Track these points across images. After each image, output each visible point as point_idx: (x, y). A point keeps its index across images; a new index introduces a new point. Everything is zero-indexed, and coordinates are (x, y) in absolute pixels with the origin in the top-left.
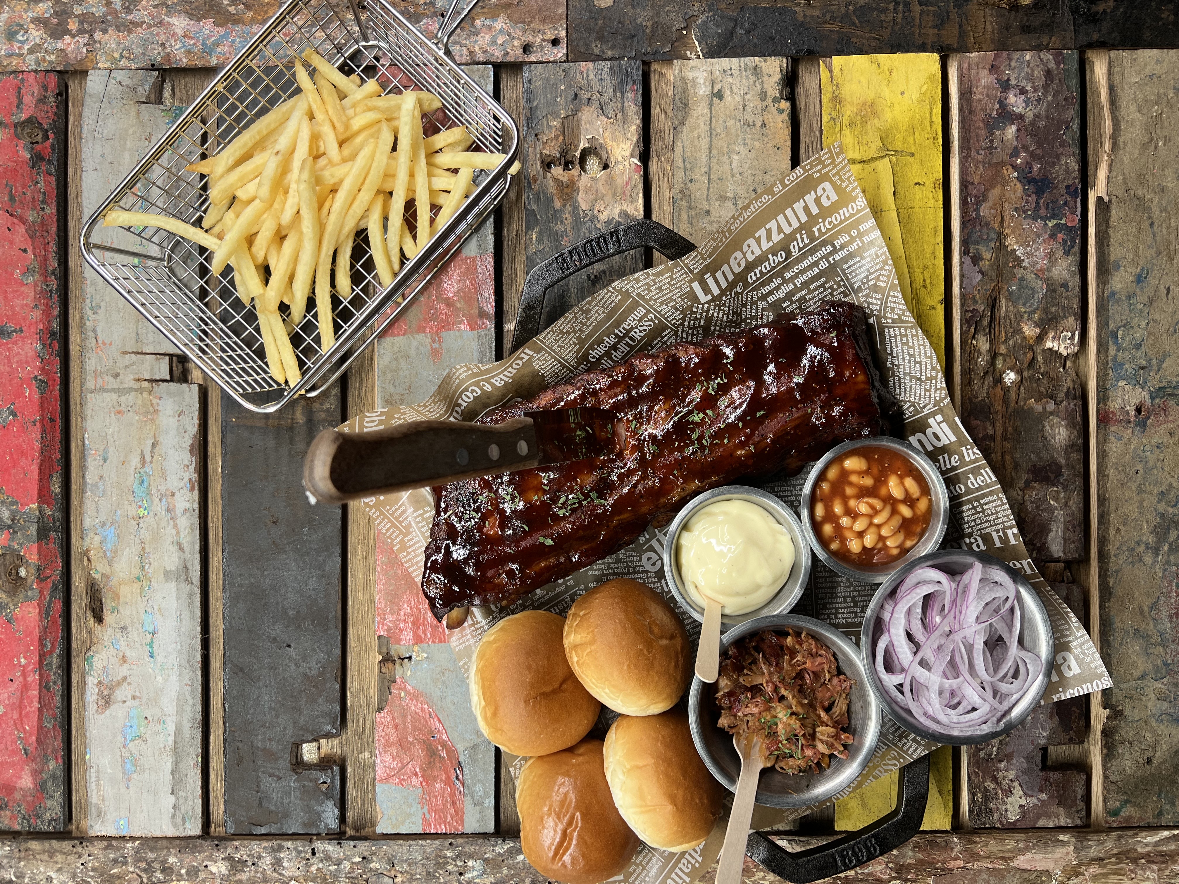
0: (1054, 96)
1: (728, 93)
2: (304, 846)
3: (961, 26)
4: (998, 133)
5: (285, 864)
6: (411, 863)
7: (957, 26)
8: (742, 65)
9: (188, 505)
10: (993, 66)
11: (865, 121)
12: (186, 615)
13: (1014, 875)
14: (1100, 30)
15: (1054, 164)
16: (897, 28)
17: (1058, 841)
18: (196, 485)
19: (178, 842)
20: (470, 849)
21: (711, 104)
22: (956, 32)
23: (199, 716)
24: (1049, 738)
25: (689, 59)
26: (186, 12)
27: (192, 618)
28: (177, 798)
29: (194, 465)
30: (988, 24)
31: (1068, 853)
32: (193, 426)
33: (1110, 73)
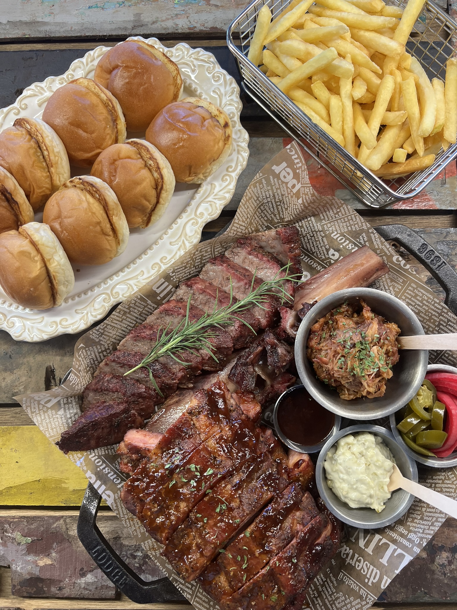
9: (180, 26)
12: (113, 26)
18: (192, 31)
23: (53, 35)
24: (16, 571)
27: (112, 30)
29: (204, 29)
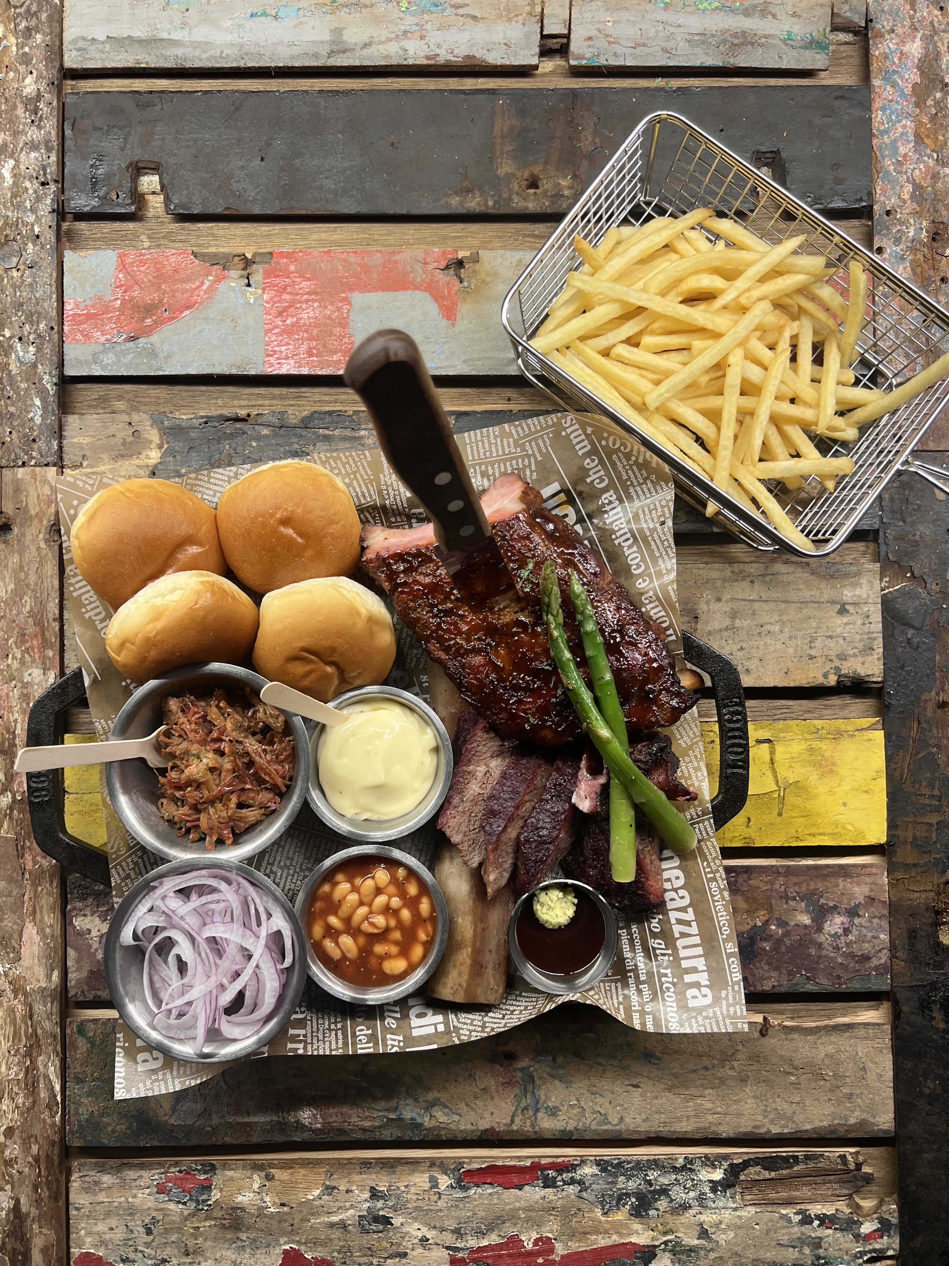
0: (841, 964)
1: (845, 620)
2: (51, 173)
3: (915, 865)
4: (803, 905)
5: (33, 155)
6: (32, 287)
7: (916, 861)
8: (875, 635)
9: (411, 53)
10: (873, 899)
11: (816, 765)
12: (296, 51)
13: (15, 923)
14: (912, 1013)
15: (770, 964)
16: (913, 798)
17: (52, 970)
18: (432, 62)
19: (57, 43)
20: (47, 349)
21: (833, 602)
22: (910, 861)
23: (188, 65)
25: (881, 580)
26: (926, 55)
27: (292, 58)
28: (103, 43)
29: (453, 59)
30: (918, 894)
31: (38, 981)
32: (495, 58)
33: (866, 1025)
